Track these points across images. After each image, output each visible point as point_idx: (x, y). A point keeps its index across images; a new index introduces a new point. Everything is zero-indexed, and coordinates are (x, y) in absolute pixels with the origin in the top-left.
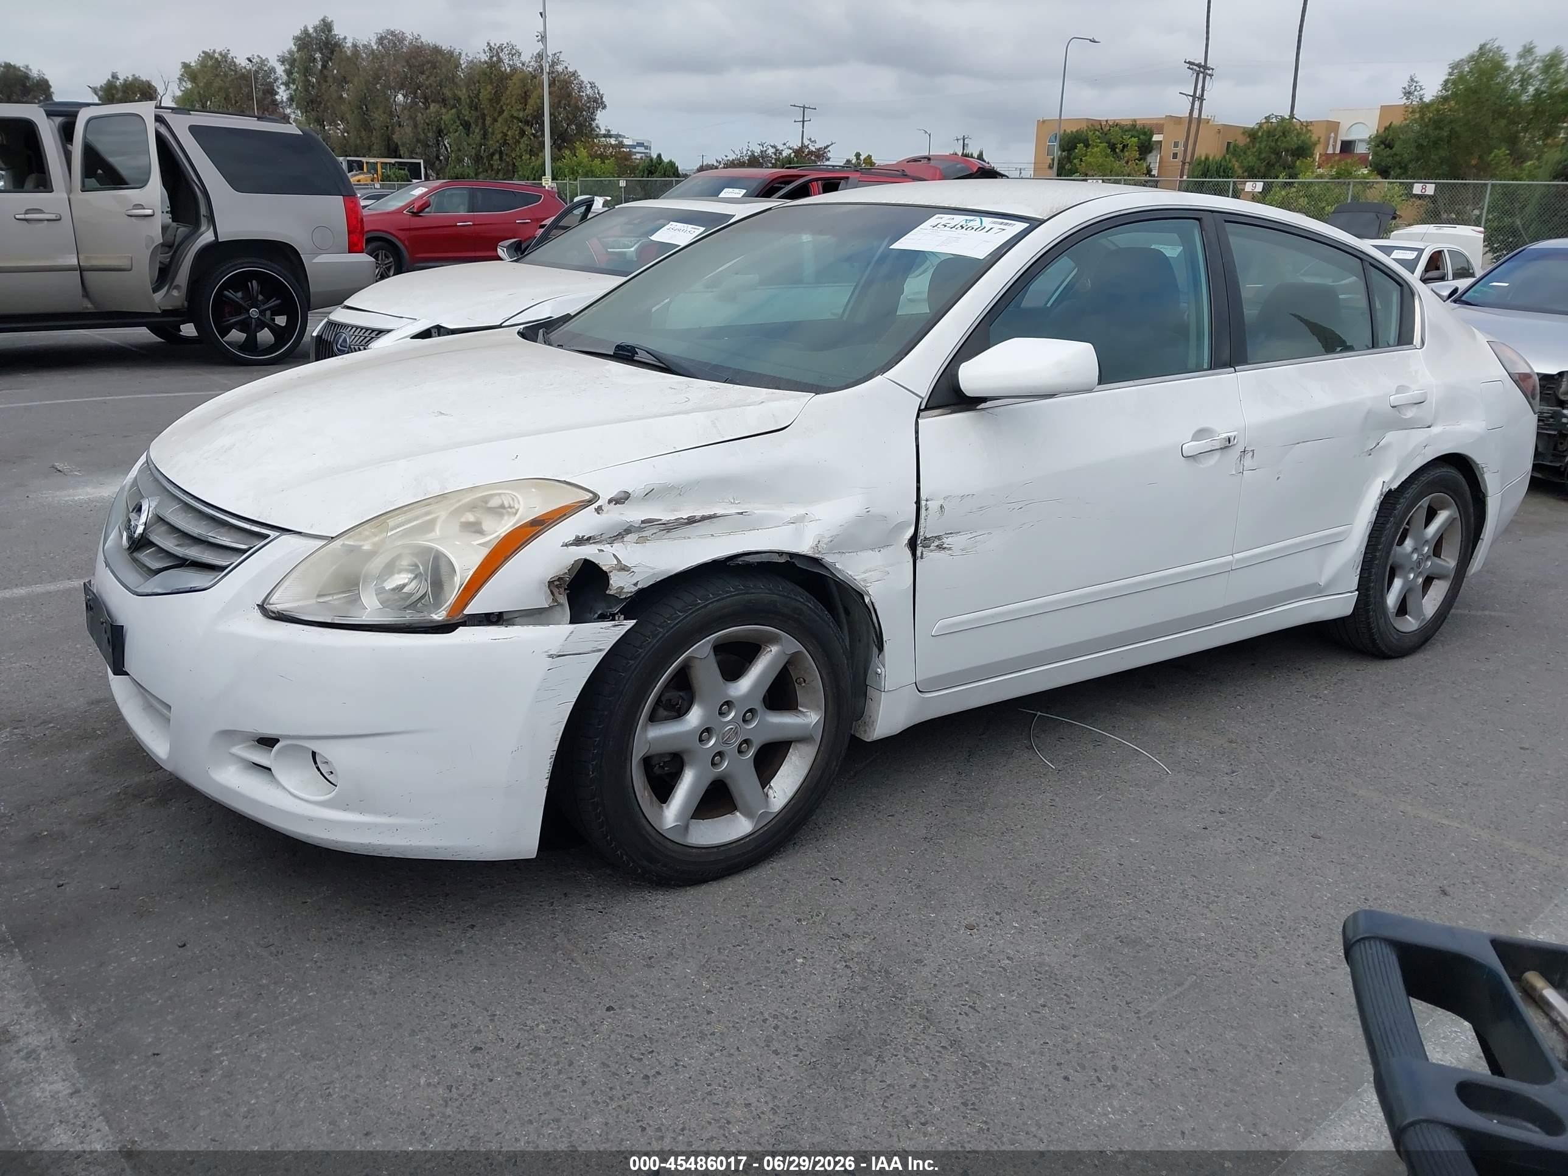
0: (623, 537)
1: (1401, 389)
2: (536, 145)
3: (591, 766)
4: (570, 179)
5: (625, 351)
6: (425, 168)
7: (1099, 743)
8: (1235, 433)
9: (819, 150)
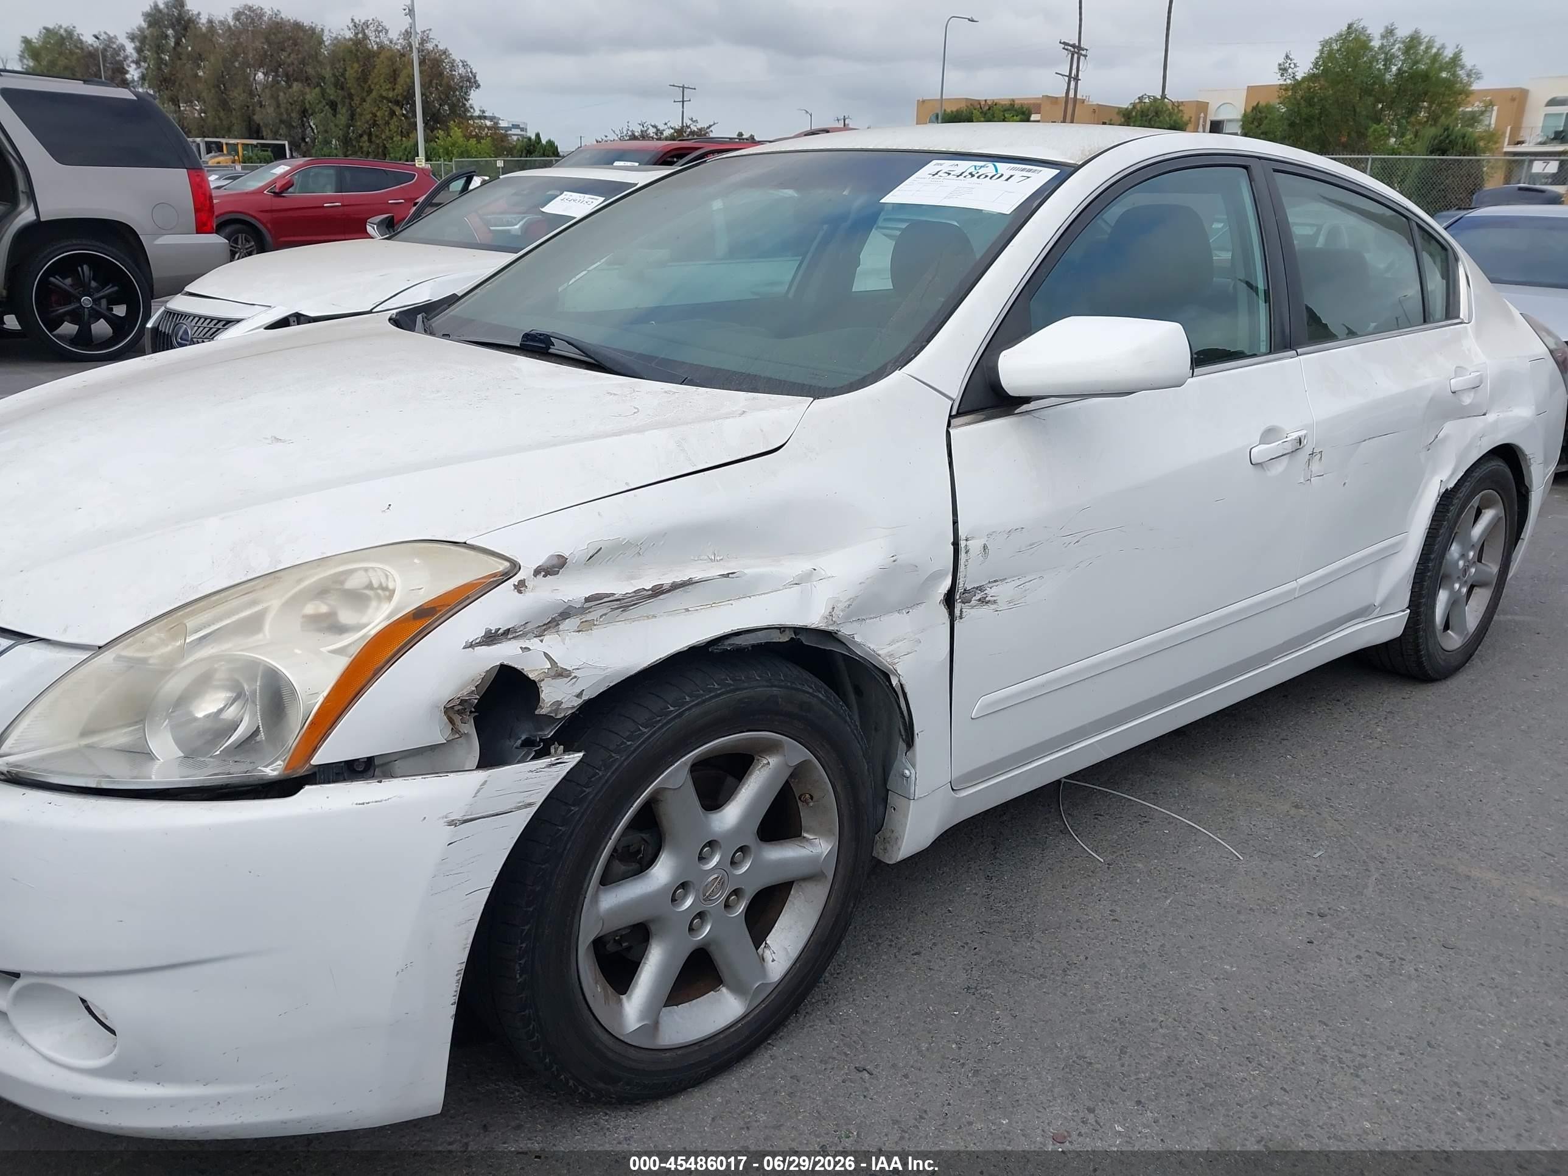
0: (558, 624)
1: (1459, 371)
2: (405, 125)
3: (517, 967)
4: (445, 160)
5: (537, 341)
6: (291, 150)
7: (1146, 819)
8: (1303, 433)
9: (701, 130)
